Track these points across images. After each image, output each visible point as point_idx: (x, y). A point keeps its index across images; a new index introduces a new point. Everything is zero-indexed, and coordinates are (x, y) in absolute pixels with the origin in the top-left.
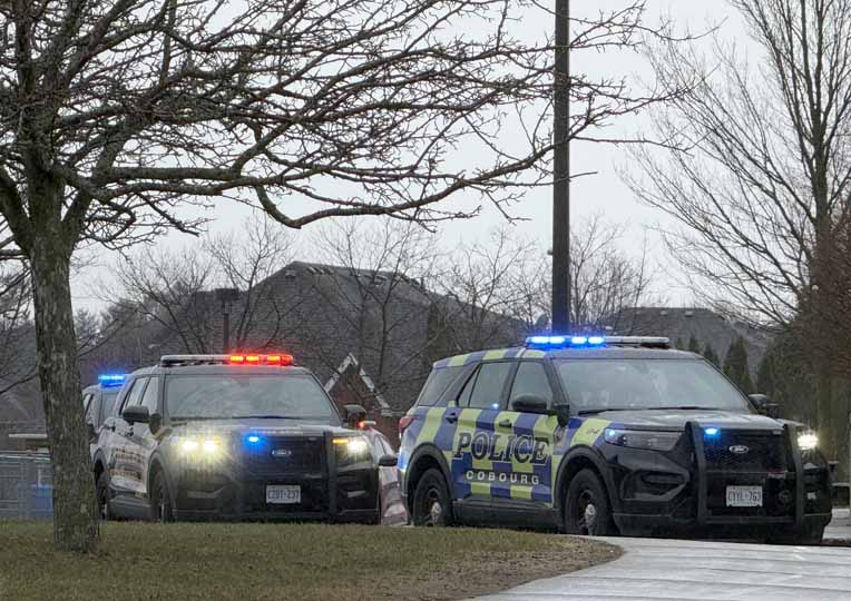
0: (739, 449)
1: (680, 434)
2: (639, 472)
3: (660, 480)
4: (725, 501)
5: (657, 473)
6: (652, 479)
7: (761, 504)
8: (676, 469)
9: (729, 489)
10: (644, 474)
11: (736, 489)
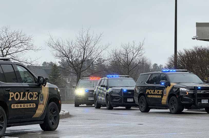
0: (130, 93)
1: (120, 90)
2: (114, 96)
3: (117, 97)
4: (127, 101)
5: (116, 96)
6: (116, 97)
7: (133, 101)
8: (119, 96)
11: (129, 99)
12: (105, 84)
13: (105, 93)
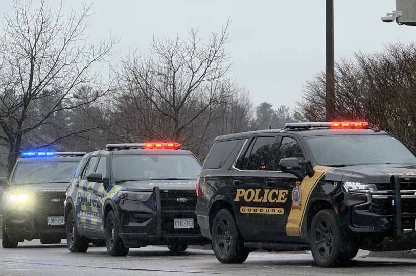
0: (182, 200)
1: (152, 193)
2: (131, 211)
3: (141, 216)
4: (174, 226)
5: (139, 212)
6: (137, 215)
7: (193, 228)
8: (149, 210)
9: (176, 220)
10: (133, 213)
11: (180, 220)
12: (103, 172)
13: (102, 201)
